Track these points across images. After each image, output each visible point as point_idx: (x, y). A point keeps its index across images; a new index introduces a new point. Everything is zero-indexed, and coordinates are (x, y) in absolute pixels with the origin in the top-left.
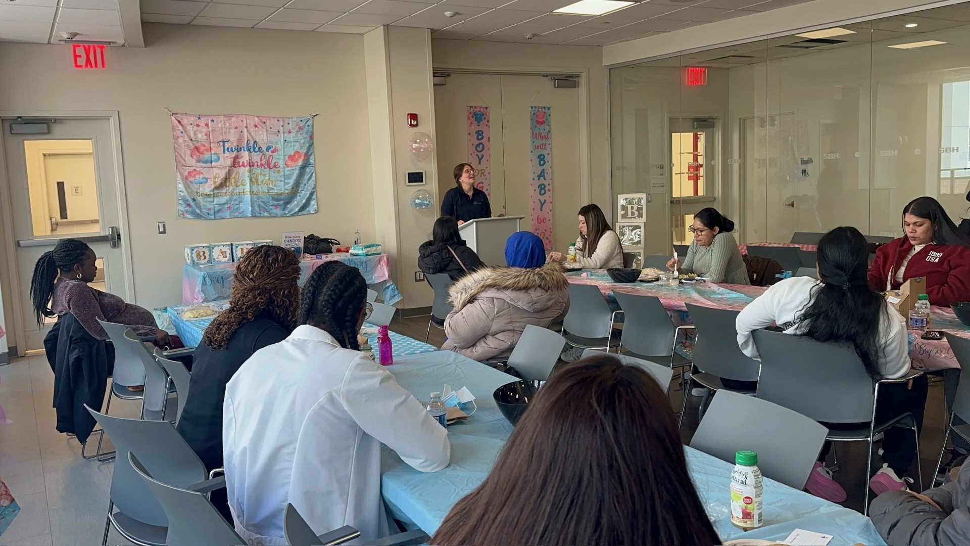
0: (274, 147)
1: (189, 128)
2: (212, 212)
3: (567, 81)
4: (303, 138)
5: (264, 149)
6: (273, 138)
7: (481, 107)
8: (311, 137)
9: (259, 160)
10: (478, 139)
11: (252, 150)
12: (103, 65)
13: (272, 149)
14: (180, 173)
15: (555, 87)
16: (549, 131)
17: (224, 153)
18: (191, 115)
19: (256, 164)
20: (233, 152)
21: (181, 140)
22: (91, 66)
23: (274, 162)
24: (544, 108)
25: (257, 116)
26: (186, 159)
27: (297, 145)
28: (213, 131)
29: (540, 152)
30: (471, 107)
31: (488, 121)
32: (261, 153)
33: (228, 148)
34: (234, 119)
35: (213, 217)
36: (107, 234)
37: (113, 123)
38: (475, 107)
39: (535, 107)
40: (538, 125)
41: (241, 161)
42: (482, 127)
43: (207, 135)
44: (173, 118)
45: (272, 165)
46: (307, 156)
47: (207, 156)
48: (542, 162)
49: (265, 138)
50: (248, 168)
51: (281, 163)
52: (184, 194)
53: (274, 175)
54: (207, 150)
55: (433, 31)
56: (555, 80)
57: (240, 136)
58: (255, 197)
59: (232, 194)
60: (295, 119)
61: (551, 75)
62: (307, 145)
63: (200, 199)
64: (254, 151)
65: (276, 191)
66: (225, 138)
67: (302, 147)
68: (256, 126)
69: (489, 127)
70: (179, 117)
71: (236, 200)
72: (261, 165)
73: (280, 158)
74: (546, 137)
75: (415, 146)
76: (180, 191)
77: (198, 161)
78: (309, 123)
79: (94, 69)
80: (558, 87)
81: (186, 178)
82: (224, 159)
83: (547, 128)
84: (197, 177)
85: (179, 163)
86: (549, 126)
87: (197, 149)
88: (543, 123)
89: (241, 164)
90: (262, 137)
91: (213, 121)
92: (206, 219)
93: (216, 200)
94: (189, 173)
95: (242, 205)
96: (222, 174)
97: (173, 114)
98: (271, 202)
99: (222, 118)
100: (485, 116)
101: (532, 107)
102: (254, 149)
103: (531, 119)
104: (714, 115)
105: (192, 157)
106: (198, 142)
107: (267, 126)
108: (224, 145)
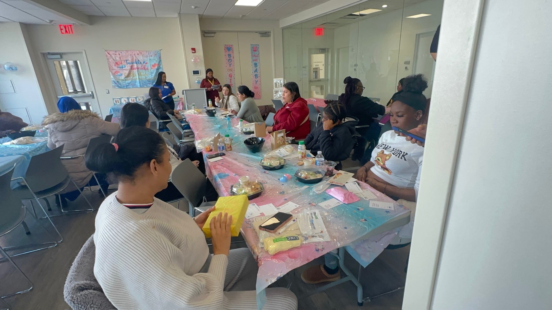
0: (146, 62)
1: (113, 55)
2: (125, 86)
3: (265, 34)
4: (157, 59)
5: (142, 63)
6: (145, 59)
7: (230, 45)
8: (160, 58)
9: (141, 67)
10: (229, 57)
12: (72, 32)
13: (145, 63)
14: (112, 72)
16: (259, 54)
17: (127, 64)
18: (112, 51)
20: (130, 64)
21: (110, 60)
23: (147, 67)
24: (256, 45)
25: (138, 51)
26: (113, 67)
27: (155, 61)
28: (122, 56)
29: (255, 62)
30: (225, 45)
31: (233, 50)
32: (141, 65)
34: (129, 52)
35: (126, 88)
36: (90, 94)
38: (227, 45)
39: (253, 45)
40: (254, 52)
42: (230, 53)
43: (120, 58)
44: (106, 52)
45: (146, 68)
46: (159, 65)
47: (121, 66)
48: (256, 66)
49: (142, 58)
50: (137, 70)
51: (149, 68)
52: (114, 79)
53: (147, 72)
54: (120, 64)
55: (199, 15)
56: (260, 34)
57: (132, 58)
58: (141, 80)
59: (132, 79)
60: (153, 51)
61: (258, 32)
62: (158, 61)
63: (120, 81)
64: (139, 64)
65: (148, 78)
66: (126, 59)
67: (156, 62)
68: (138, 54)
69: (233, 53)
70: (108, 52)
71: (134, 82)
72: (142, 69)
73: (149, 66)
74: (258, 56)
76: (112, 79)
77: (118, 68)
78: (159, 53)
79: (69, 34)
80: (262, 36)
81: (114, 74)
82: (127, 66)
83: (258, 53)
84: (118, 73)
85: (111, 69)
86: (259, 52)
87: (117, 63)
88: (256, 51)
89: (134, 68)
90: (141, 58)
91: (121, 53)
92: (123, 88)
93: (126, 82)
94: (115, 72)
95: (136, 83)
96: (127, 72)
97: (106, 50)
98: (147, 82)
99: (125, 52)
100: (232, 48)
101: (251, 45)
102: (138, 63)
103: (251, 50)
105: (115, 66)
106: (116, 60)
107: (142, 54)
108: (127, 62)
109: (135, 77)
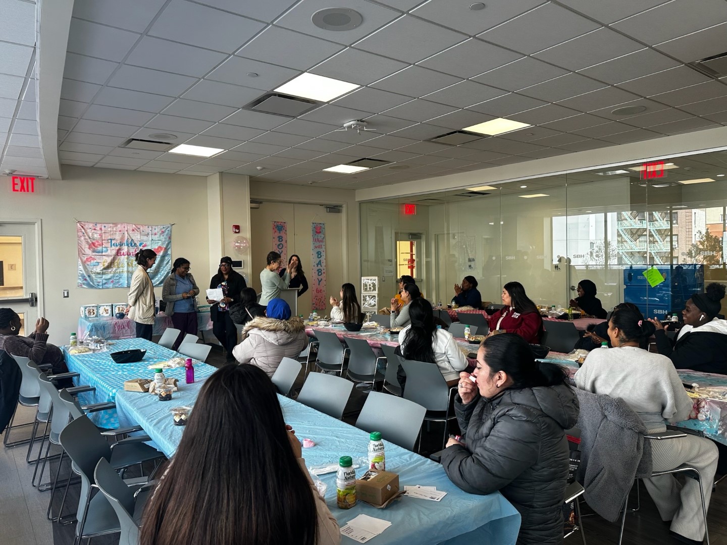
0: (145, 243)
1: (89, 231)
2: (101, 284)
3: (335, 209)
4: (164, 239)
5: (138, 244)
6: (145, 238)
7: (281, 222)
8: (170, 238)
10: (279, 241)
11: (130, 245)
12: (33, 191)
14: (81, 259)
15: (327, 212)
16: (324, 238)
17: (111, 247)
18: (89, 223)
19: (132, 254)
20: (117, 246)
21: (82, 238)
22: (24, 191)
24: (321, 224)
25: (134, 225)
26: (86, 250)
27: (160, 243)
28: (104, 233)
29: (318, 250)
30: (275, 222)
31: (286, 231)
33: (114, 244)
34: (119, 226)
35: (101, 287)
36: (28, 297)
37: (37, 227)
38: (278, 222)
39: (315, 223)
40: (317, 234)
41: (122, 252)
42: (282, 234)
43: (101, 235)
44: (78, 225)
46: (166, 250)
47: (100, 248)
48: (319, 256)
49: (139, 237)
50: (126, 256)
52: (83, 272)
54: (100, 245)
55: (251, 177)
56: (327, 208)
57: (123, 236)
59: (115, 273)
60: (159, 227)
61: (325, 205)
62: (167, 243)
63: (93, 276)
66: (112, 237)
67: (163, 244)
68: (133, 230)
69: (286, 234)
70: (83, 224)
71: (117, 276)
74: (322, 241)
75: (236, 244)
76: (80, 271)
77: (94, 251)
78: (169, 229)
79: (26, 192)
80: (329, 212)
81: (85, 262)
82: (111, 250)
83: (323, 236)
84: (92, 261)
85: (81, 252)
87: (93, 244)
88: (320, 232)
89: (122, 254)
90: (137, 237)
91: (105, 227)
92: (96, 288)
93: (104, 277)
94: (87, 259)
95: (121, 280)
96: (109, 260)
97: (78, 221)
99: (111, 225)
100: (284, 228)
101: (313, 223)
102: (131, 244)
103: (313, 231)
104: (421, 232)
105: (89, 249)
106: (94, 239)
107: (140, 230)
108: (111, 242)
109: (121, 268)
